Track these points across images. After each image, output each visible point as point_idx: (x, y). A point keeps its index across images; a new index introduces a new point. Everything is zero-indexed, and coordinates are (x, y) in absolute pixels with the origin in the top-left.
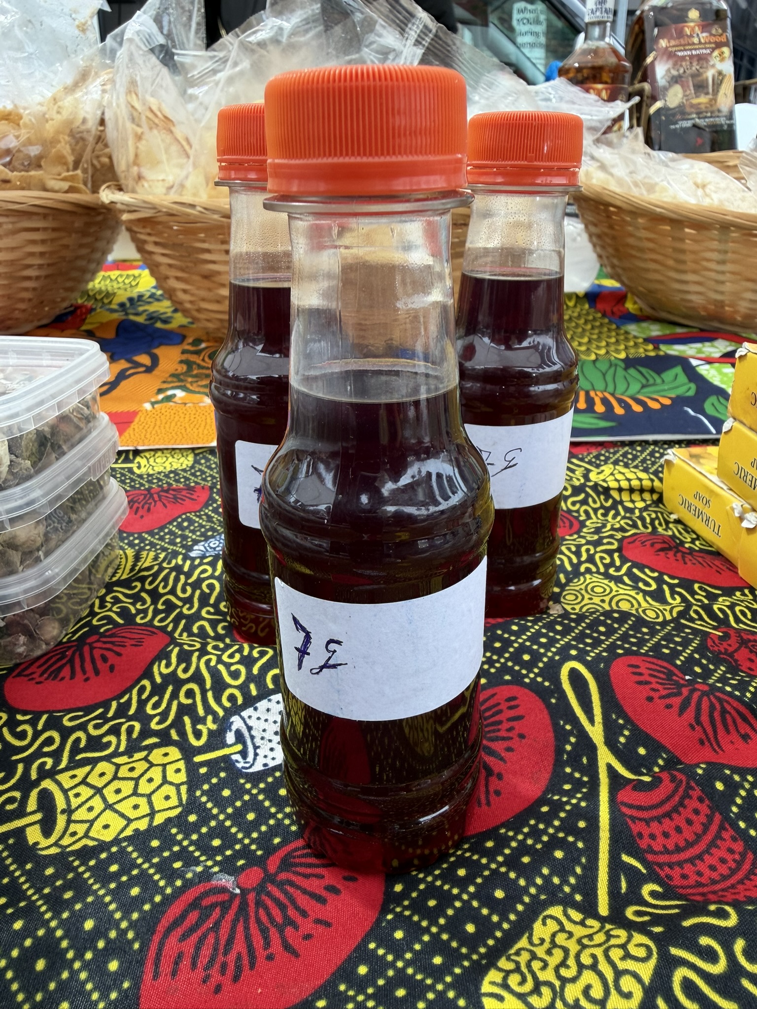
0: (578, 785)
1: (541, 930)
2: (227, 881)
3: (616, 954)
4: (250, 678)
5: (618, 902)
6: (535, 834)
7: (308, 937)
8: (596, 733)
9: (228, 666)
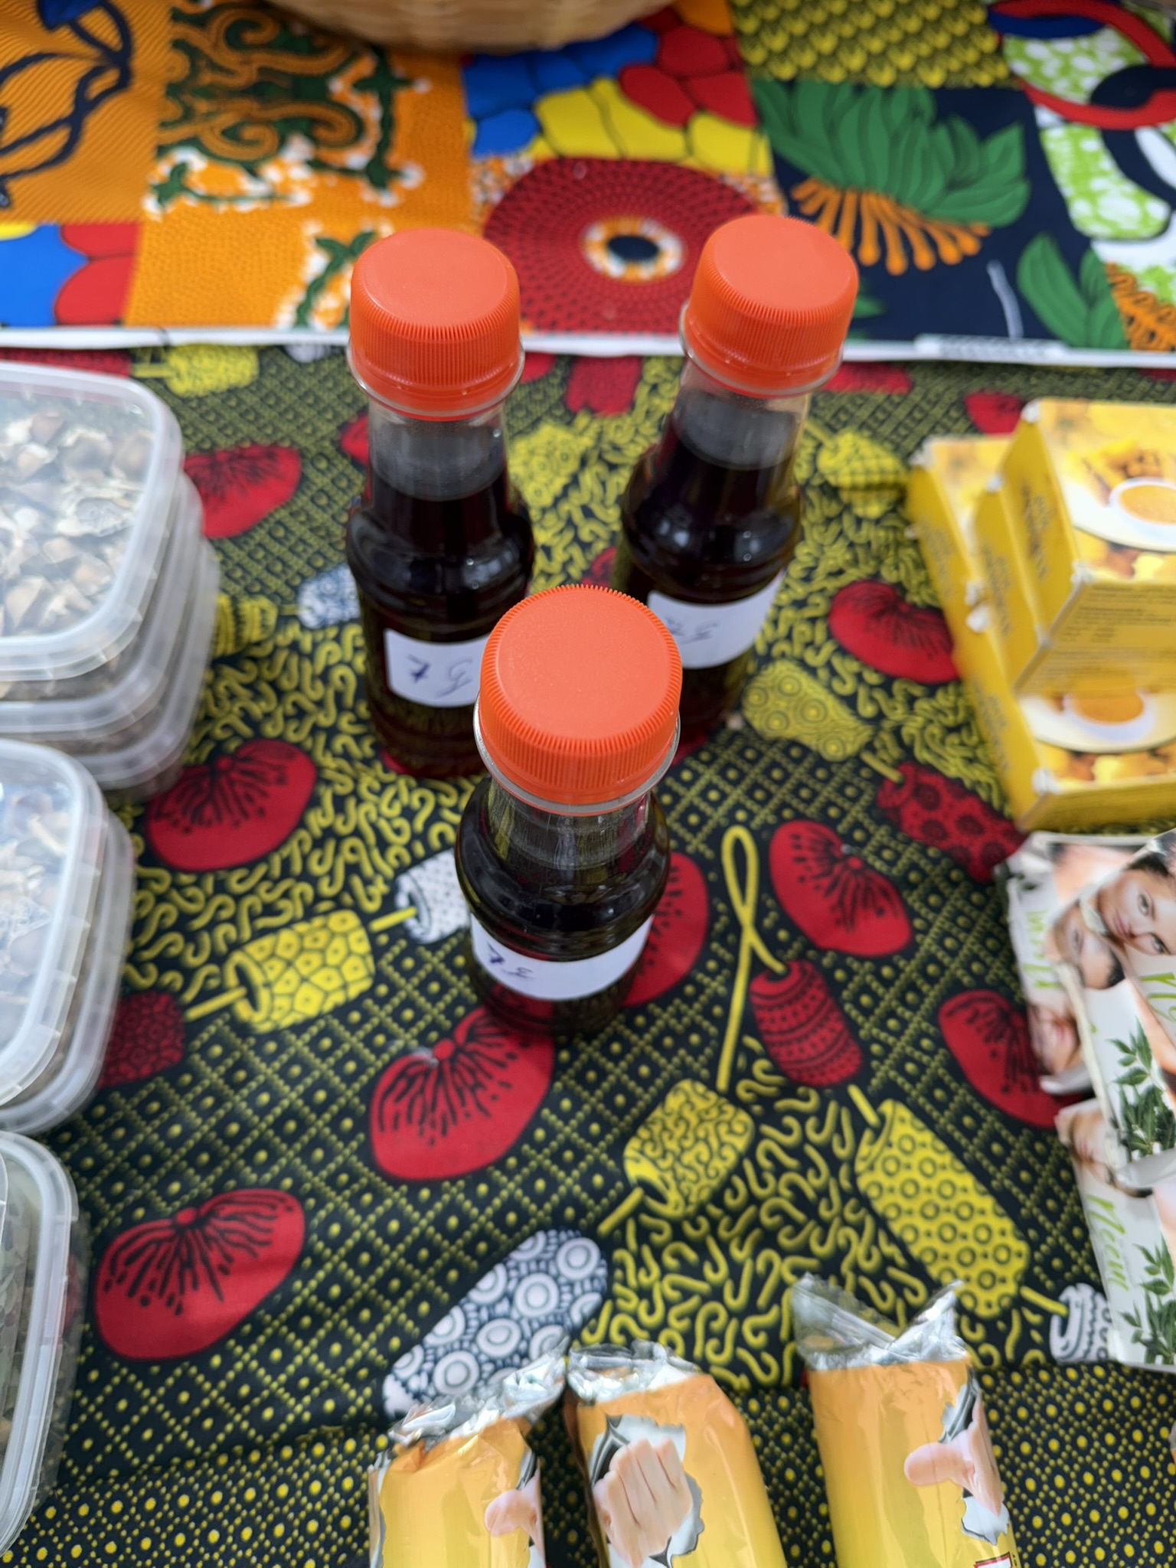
0: (722, 964)
1: (673, 1102)
2: (424, 1054)
3: (723, 1129)
4: (415, 836)
5: (736, 1076)
6: (679, 1015)
7: (494, 1097)
8: (746, 913)
9: (389, 820)
